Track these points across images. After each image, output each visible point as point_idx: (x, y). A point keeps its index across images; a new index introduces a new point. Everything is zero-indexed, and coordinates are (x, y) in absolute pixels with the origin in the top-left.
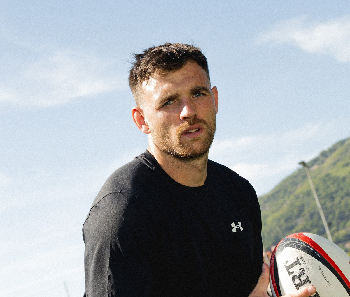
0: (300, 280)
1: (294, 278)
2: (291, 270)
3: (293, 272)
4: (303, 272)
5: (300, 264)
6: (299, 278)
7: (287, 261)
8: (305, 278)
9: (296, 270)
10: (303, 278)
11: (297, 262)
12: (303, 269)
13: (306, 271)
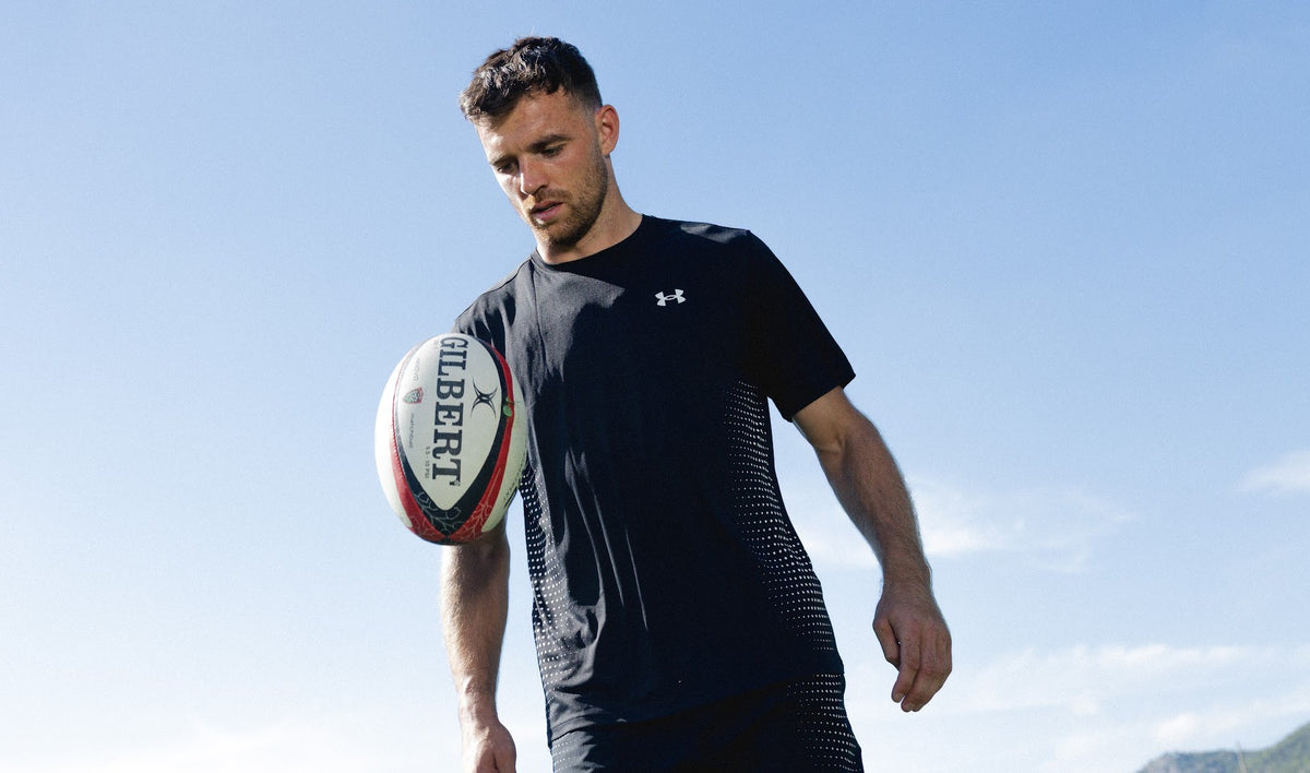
0: (448, 443)
1: (457, 451)
2: (454, 466)
3: (452, 460)
4: (437, 451)
5: (434, 465)
6: (448, 447)
7: (452, 484)
8: (439, 441)
9: (445, 461)
10: (442, 443)
11: (437, 471)
12: (435, 456)
13: (431, 450)
